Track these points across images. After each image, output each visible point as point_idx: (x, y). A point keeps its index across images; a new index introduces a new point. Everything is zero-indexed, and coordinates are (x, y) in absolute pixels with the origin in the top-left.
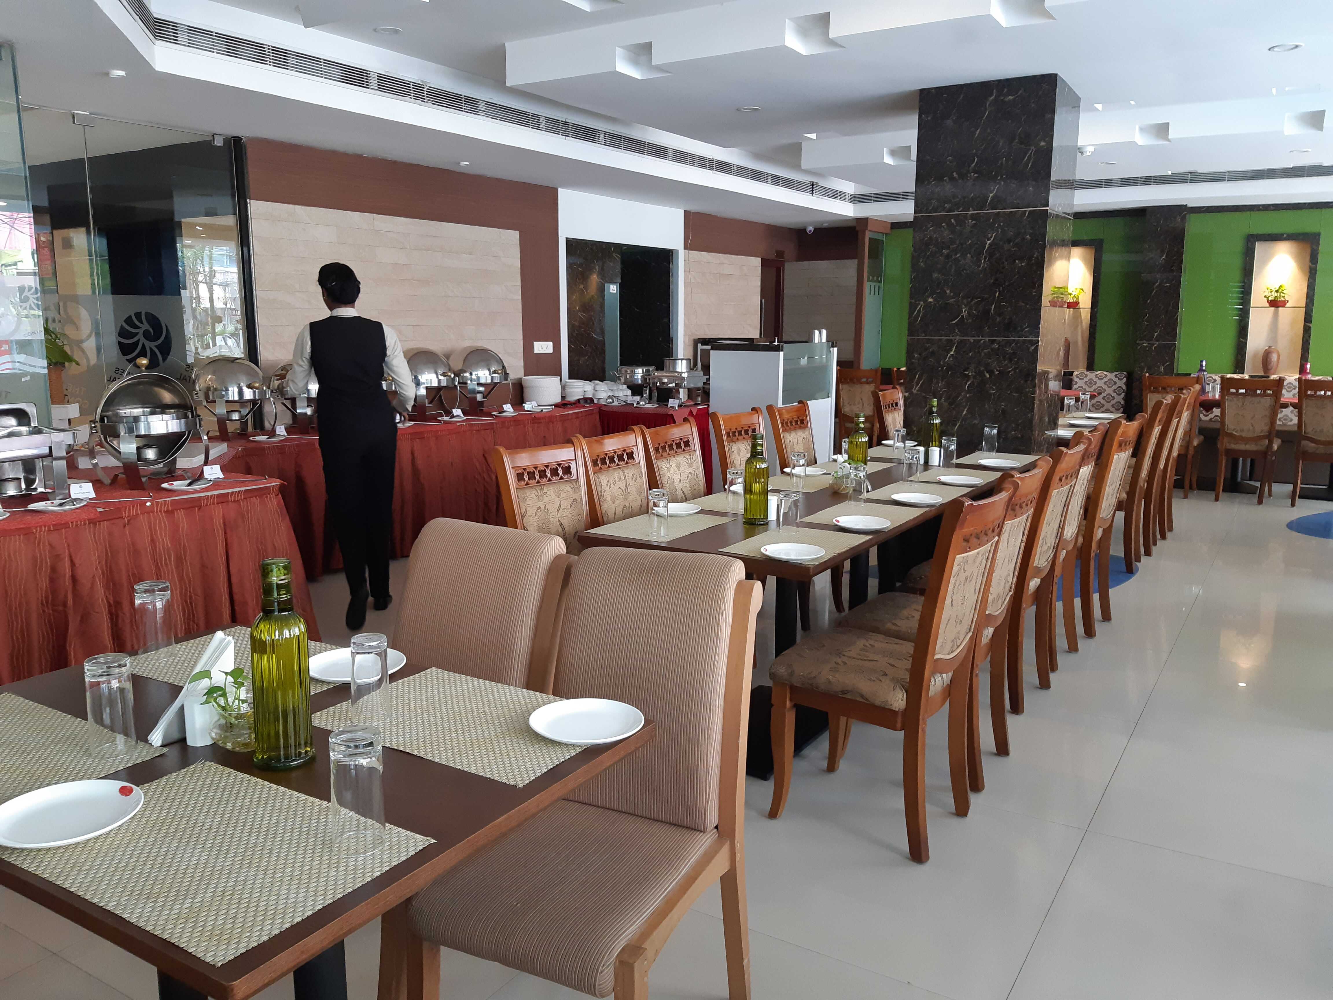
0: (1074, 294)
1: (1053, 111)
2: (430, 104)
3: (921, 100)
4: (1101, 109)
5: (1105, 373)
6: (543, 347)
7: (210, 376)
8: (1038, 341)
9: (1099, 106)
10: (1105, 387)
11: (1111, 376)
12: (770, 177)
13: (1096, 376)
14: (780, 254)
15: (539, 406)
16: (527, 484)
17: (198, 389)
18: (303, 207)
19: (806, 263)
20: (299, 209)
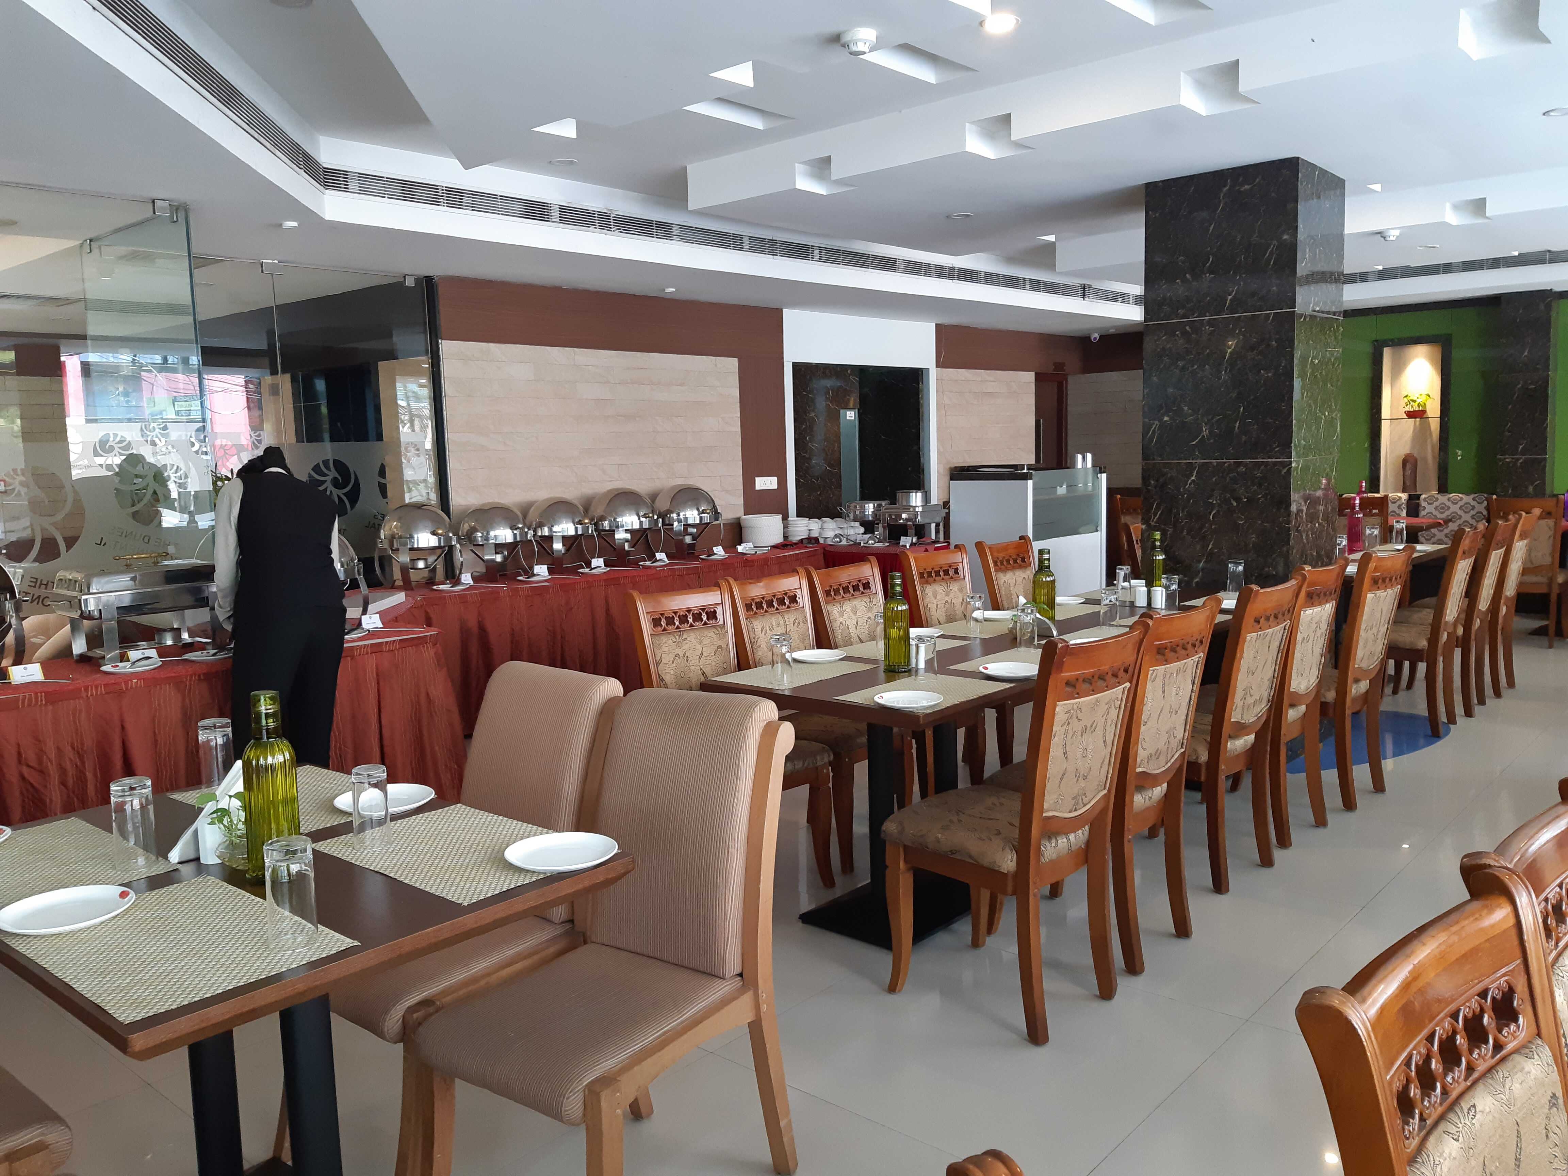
0: (1419, 401)
1: (1296, 201)
2: (617, 233)
3: (1147, 195)
4: (1380, 190)
5: (1460, 495)
6: (766, 483)
7: (395, 523)
8: (1291, 463)
9: (1377, 187)
10: (1460, 512)
11: (1467, 499)
12: (1027, 283)
13: (1449, 499)
14: (1059, 366)
15: (755, 547)
16: (664, 630)
17: (383, 537)
18: (498, 345)
19: (1093, 376)
20: (492, 346)
